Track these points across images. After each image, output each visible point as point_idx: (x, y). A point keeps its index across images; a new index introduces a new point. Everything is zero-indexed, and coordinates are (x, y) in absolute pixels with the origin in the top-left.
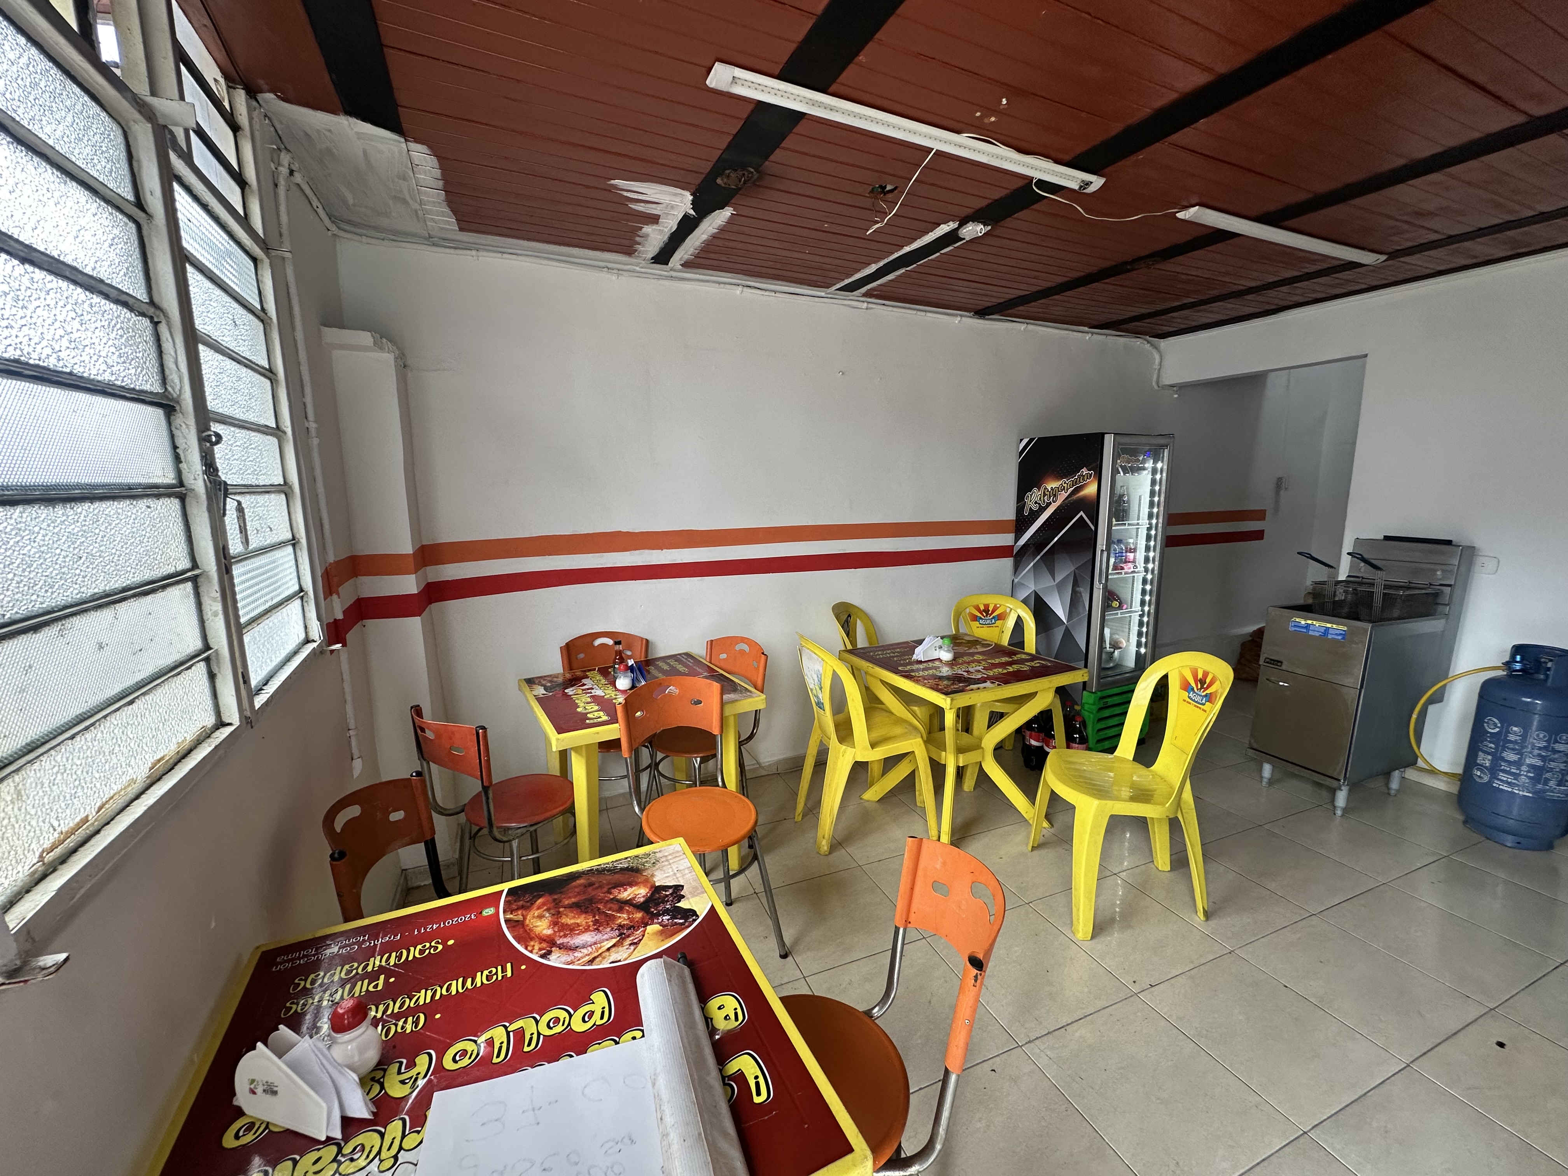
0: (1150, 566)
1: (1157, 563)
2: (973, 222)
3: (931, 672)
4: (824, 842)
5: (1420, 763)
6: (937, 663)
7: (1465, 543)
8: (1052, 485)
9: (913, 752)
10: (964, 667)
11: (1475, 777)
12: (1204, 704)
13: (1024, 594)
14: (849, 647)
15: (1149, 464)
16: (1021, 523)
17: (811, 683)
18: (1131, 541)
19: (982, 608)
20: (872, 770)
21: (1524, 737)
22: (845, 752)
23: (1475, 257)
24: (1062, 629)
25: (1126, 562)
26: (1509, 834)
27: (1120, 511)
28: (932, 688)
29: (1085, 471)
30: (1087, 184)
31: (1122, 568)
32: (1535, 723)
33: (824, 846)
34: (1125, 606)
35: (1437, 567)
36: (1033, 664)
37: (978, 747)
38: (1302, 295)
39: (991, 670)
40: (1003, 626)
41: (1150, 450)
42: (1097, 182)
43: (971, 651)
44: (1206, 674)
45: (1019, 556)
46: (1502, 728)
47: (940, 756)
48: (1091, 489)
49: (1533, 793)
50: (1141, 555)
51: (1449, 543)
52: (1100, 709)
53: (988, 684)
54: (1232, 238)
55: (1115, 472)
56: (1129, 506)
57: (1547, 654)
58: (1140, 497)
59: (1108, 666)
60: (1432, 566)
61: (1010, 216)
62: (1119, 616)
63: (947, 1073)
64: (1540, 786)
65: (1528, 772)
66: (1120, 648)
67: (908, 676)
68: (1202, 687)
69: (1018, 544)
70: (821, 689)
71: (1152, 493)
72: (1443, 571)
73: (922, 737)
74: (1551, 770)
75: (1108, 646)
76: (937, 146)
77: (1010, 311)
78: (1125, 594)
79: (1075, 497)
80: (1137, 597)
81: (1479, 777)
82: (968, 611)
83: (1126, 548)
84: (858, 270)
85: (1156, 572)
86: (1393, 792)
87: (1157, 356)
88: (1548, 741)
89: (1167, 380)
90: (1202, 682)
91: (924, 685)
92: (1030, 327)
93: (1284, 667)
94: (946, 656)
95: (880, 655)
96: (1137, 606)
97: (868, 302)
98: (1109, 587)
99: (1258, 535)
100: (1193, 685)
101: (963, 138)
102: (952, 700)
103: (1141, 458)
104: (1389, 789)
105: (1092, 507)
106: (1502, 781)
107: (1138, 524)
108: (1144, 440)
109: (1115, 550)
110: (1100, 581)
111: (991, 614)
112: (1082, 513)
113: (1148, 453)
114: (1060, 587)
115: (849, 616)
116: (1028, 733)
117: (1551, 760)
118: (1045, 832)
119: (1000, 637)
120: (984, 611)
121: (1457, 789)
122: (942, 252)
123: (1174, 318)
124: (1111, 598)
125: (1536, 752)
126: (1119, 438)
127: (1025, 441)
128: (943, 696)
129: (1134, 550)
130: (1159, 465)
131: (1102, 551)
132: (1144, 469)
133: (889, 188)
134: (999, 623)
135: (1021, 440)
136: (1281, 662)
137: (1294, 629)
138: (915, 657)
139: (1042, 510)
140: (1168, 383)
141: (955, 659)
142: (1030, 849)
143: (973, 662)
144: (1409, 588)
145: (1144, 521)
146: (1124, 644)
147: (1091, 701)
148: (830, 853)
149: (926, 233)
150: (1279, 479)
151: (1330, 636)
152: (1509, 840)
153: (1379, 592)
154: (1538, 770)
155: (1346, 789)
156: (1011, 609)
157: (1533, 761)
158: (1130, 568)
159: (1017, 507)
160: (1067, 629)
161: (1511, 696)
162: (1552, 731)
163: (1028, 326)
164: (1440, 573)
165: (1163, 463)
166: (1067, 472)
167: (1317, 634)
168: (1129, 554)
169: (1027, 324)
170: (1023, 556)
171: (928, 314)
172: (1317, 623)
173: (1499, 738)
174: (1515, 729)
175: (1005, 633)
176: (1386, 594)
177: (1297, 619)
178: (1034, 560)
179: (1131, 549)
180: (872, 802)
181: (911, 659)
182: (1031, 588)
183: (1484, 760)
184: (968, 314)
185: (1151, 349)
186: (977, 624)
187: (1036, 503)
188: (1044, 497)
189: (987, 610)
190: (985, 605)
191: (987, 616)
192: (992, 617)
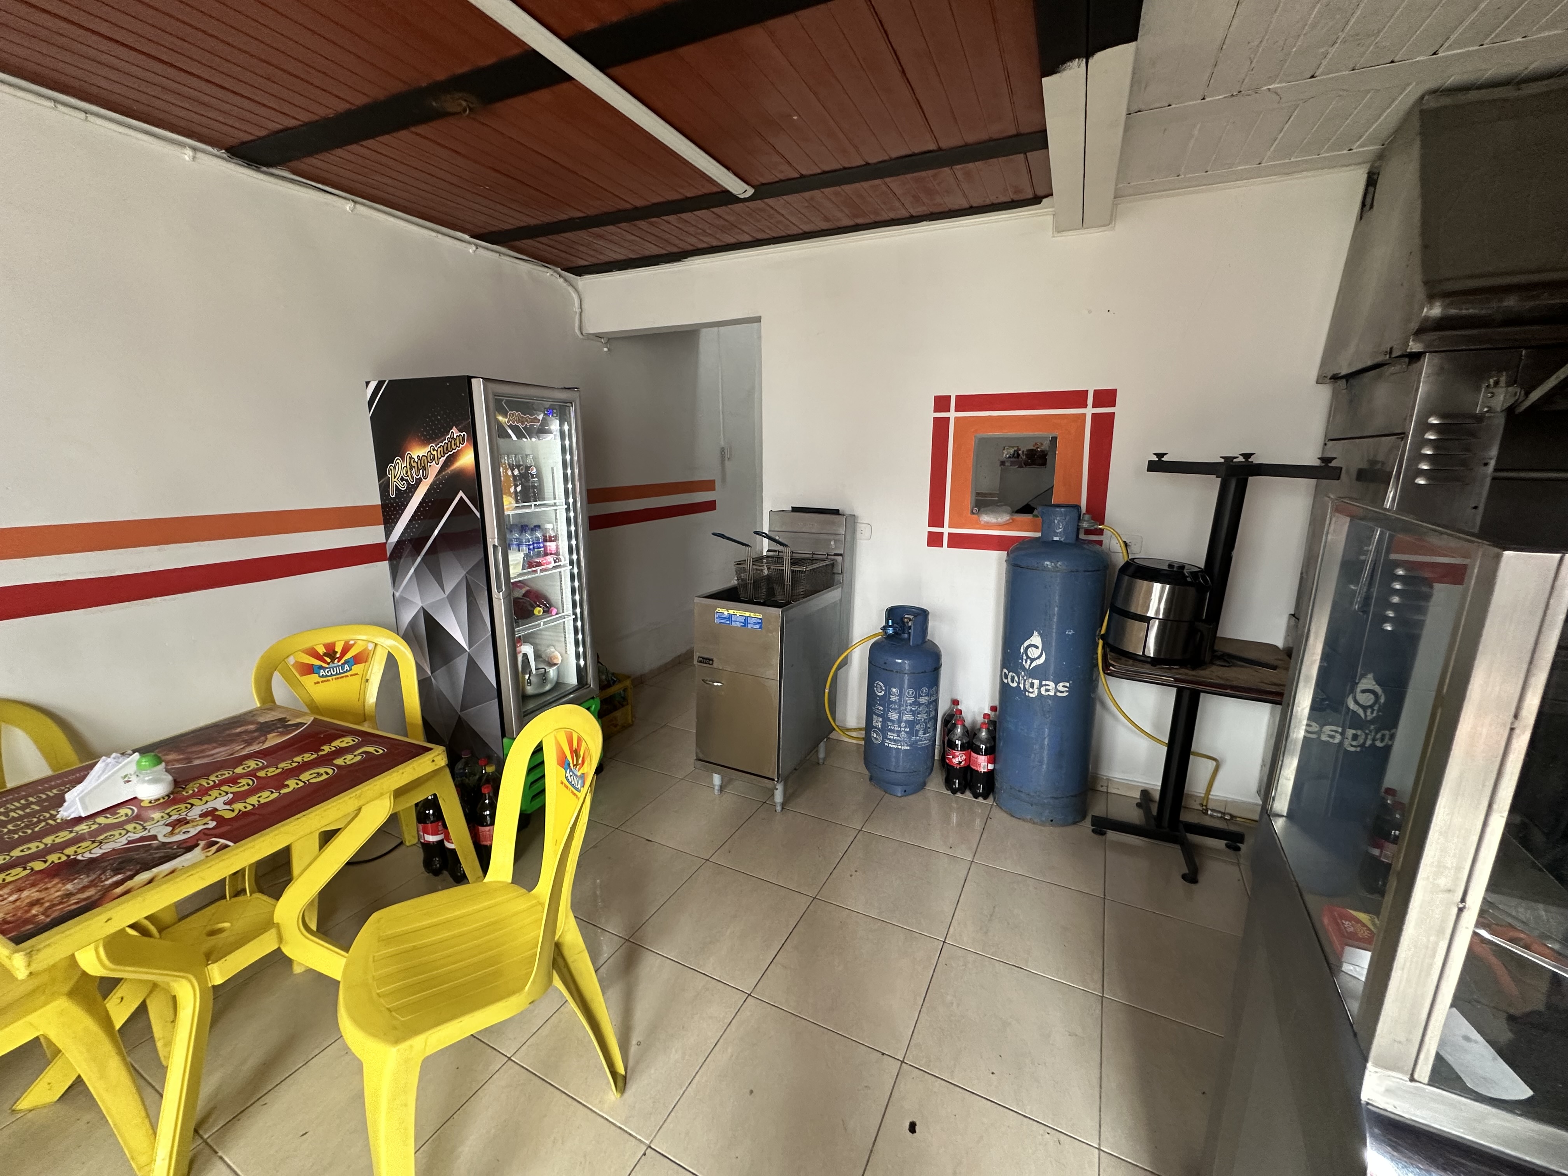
0: (575, 557)
1: (582, 553)
6: (125, 813)
7: (848, 512)
8: (418, 452)
11: (873, 739)
12: (578, 789)
13: (409, 614)
15: (555, 425)
16: (389, 509)
18: (549, 526)
19: (321, 650)
21: (900, 695)
24: (465, 657)
25: (546, 554)
26: (898, 784)
27: (530, 488)
29: (455, 431)
31: (540, 564)
32: (906, 681)
34: (554, 611)
35: (832, 537)
40: (366, 672)
41: (551, 407)
44: (580, 742)
45: (396, 559)
46: (885, 691)
48: (466, 460)
49: (910, 746)
50: (563, 544)
51: (836, 512)
54: (559, 82)
55: (498, 432)
56: (540, 481)
57: (908, 613)
58: (552, 469)
60: (826, 537)
64: (913, 738)
65: (905, 727)
66: (556, 664)
68: (577, 763)
69: (389, 540)
71: (565, 464)
72: (836, 541)
74: (919, 722)
75: (535, 667)
78: (554, 595)
79: (449, 471)
80: (567, 598)
81: (876, 738)
82: (291, 661)
83: (545, 536)
85: (583, 564)
86: (821, 761)
87: (575, 296)
88: (915, 697)
89: (592, 328)
90: (577, 754)
92: (361, 209)
93: (715, 665)
94: (150, 790)
96: (567, 610)
98: (520, 590)
99: (710, 506)
103: (541, 417)
105: (473, 485)
106: (890, 740)
107: (555, 504)
108: (537, 392)
110: (499, 589)
111: (340, 659)
112: (461, 494)
113: (549, 411)
114: (452, 598)
116: (421, 826)
117: (919, 713)
119: (362, 693)
120: (325, 654)
121: (863, 745)
125: (909, 708)
127: (373, 385)
129: (555, 539)
130: (567, 427)
131: (494, 546)
132: (549, 432)
134: (356, 668)
135: (367, 383)
136: (712, 660)
137: (719, 621)
138: (63, 812)
139: (412, 489)
140: (593, 331)
144: (812, 561)
145: (560, 499)
146: (559, 661)
150: (723, 450)
151: (749, 626)
152: (899, 791)
153: (787, 568)
154: (911, 724)
155: (780, 787)
156: (376, 645)
157: (908, 717)
158: (550, 563)
159: (380, 486)
160: (469, 655)
161: (890, 659)
162: (916, 687)
163: (358, 206)
164: (832, 543)
165: (570, 425)
166: (432, 435)
167: (739, 625)
168: (548, 544)
169: (355, 202)
170: (400, 558)
171: (91, 118)
172: (738, 613)
173: (885, 701)
174: (894, 690)
175: (370, 681)
176: (793, 571)
177: (721, 610)
178: (413, 564)
179: (550, 537)
180: (44, 1106)
181: (53, 817)
182: (418, 605)
183: (877, 722)
184: (215, 151)
185: (565, 285)
186: (315, 677)
187: (402, 479)
188: (411, 469)
189: (331, 652)
190: (326, 646)
191: (333, 661)
192: (342, 661)
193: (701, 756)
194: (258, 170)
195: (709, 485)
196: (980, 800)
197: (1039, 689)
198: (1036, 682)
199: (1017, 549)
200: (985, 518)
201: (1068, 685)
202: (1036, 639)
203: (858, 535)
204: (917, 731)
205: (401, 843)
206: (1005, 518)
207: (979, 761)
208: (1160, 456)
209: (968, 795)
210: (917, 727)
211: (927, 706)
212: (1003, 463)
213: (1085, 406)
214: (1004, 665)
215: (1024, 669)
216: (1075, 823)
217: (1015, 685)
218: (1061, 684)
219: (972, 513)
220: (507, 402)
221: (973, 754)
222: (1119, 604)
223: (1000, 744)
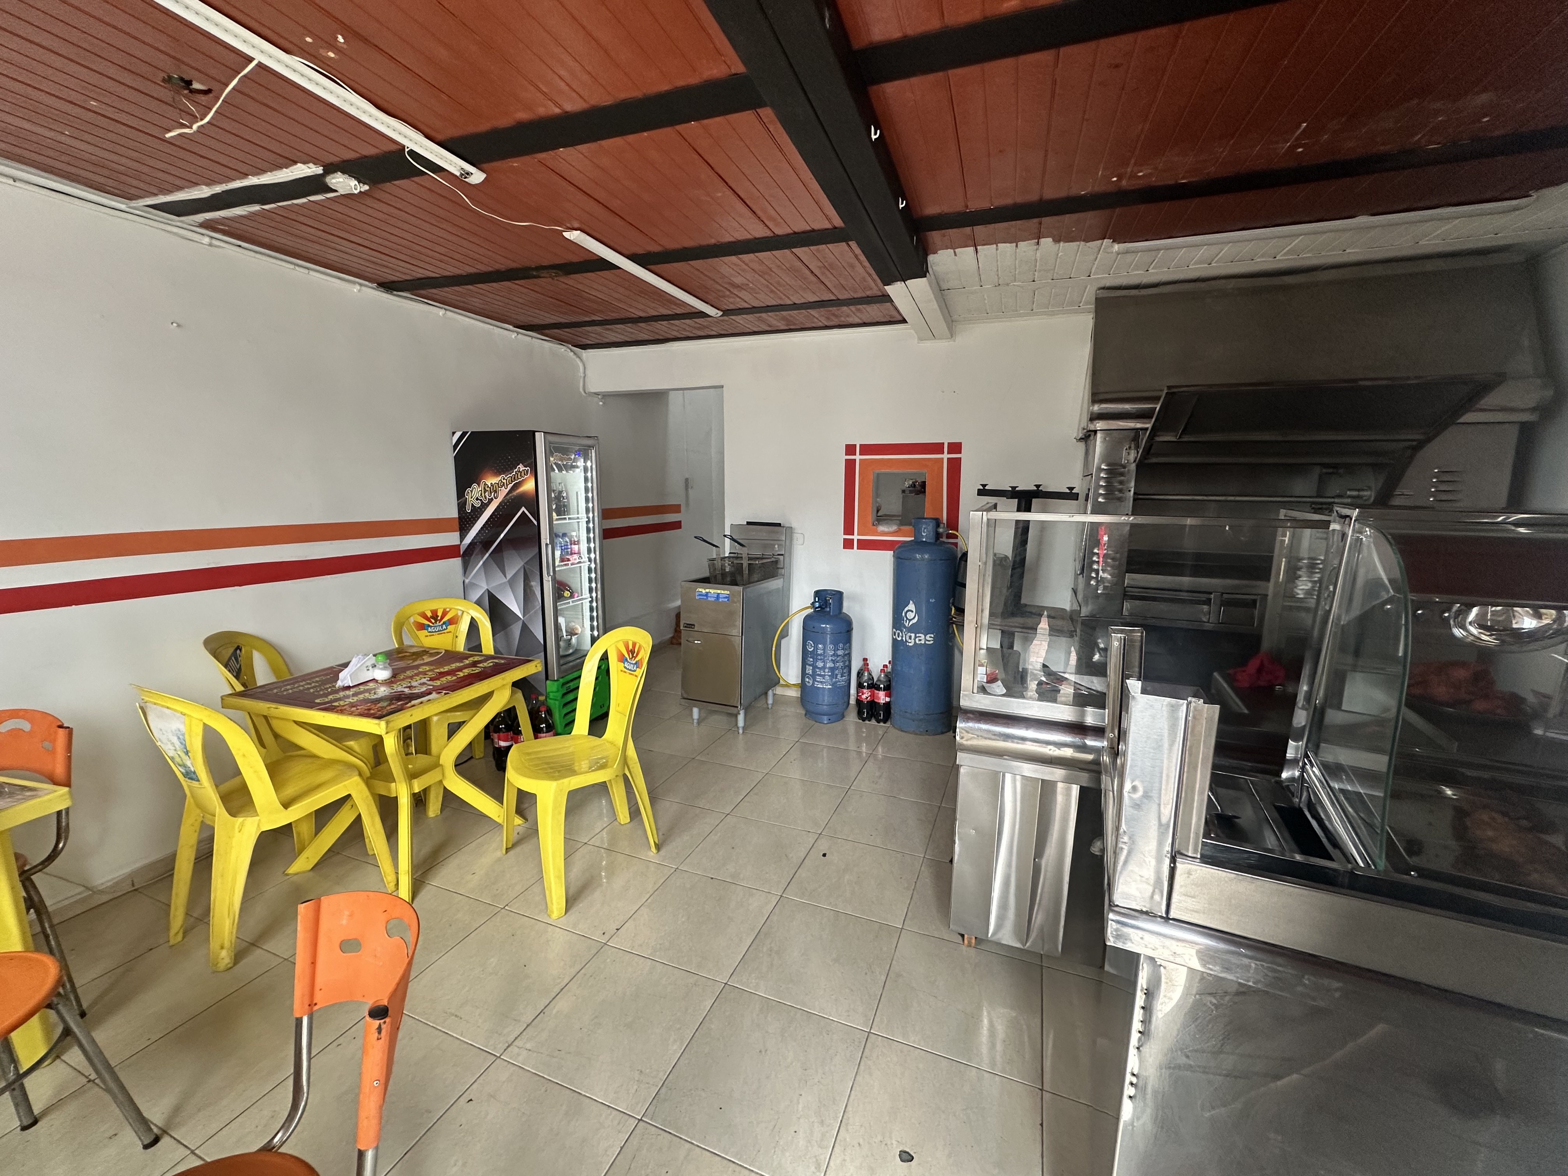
0: (592, 556)
1: (598, 553)
2: (343, 172)
3: (361, 697)
4: (224, 953)
5: (782, 682)
6: (372, 685)
7: (787, 524)
8: (491, 481)
9: (349, 796)
10: (405, 683)
11: (806, 683)
12: (635, 671)
13: (476, 595)
14: (239, 688)
15: (581, 463)
16: (465, 521)
17: (170, 748)
18: (574, 534)
19: (429, 614)
20: (299, 834)
21: (824, 650)
22: (242, 824)
23: (770, 326)
24: (520, 624)
25: (572, 554)
26: (824, 715)
27: (561, 506)
28: (362, 715)
29: (521, 467)
30: (468, 174)
31: (569, 560)
32: (828, 640)
33: (225, 957)
34: (576, 595)
35: (776, 542)
36: (485, 664)
37: (436, 765)
38: (678, 331)
39: (438, 679)
40: (456, 630)
41: (579, 450)
42: (477, 177)
43: (416, 663)
44: (634, 645)
45: (468, 555)
46: (814, 647)
47: (389, 790)
48: (529, 486)
49: (832, 686)
50: (584, 546)
51: (779, 525)
52: (564, 694)
53: (434, 695)
54: (615, 269)
55: (549, 469)
56: (568, 501)
57: (829, 594)
58: (577, 493)
59: (567, 653)
60: (772, 542)
61: (389, 181)
62: (571, 604)
63: (361, 1155)
64: (834, 680)
65: (828, 672)
66: (576, 634)
67: (329, 708)
68: (633, 657)
69: (463, 543)
70: (187, 753)
71: (587, 490)
72: (778, 545)
73: (360, 775)
74: (837, 669)
75: (565, 634)
76: (259, 58)
77: (423, 292)
78: (574, 583)
79: (515, 493)
80: (586, 585)
81: (808, 682)
82: (412, 620)
83: (571, 541)
84: (180, 188)
85: (598, 561)
86: (770, 706)
87: (581, 365)
88: (834, 650)
89: (593, 388)
90: (633, 652)
91: (351, 714)
92: (449, 314)
93: (696, 629)
94: (382, 674)
95: (290, 690)
96: (586, 594)
97: (212, 237)
98: (558, 577)
99: (677, 525)
100: (627, 656)
101: (294, 61)
102: (387, 723)
103: (573, 457)
104: (768, 704)
105: (533, 503)
106: (818, 681)
107: (578, 518)
108: (572, 440)
109: (560, 543)
110: (548, 573)
111: (440, 620)
112: (523, 509)
113: (578, 453)
114: (512, 583)
115: (239, 648)
116: (496, 735)
117: (837, 662)
118: (520, 829)
119: (454, 643)
120: (432, 617)
121: (800, 693)
122: (313, 198)
123: (588, 332)
124: (561, 589)
125: (830, 658)
126: (551, 438)
127: (458, 435)
128: (376, 721)
129: (577, 543)
130: (589, 464)
131: (547, 545)
132: (577, 467)
133: (196, 86)
134: (450, 628)
135: (454, 433)
136: (694, 625)
137: (699, 597)
138: (339, 684)
139: (484, 506)
140: (592, 391)
141: (394, 676)
142: (504, 852)
143: (417, 675)
144: (762, 559)
145: (583, 514)
146: (579, 631)
147: (554, 689)
148: (235, 963)
149: (280, 167)
150: (687, 480)
151: (720, 600)
152: (825, 719)
153: (745, 563)
154: (832, 670)
155: (742, 713)
156: (463, 612)
157: (829, 665)
158: (575, 559)
159: (458, 504)
160: (524, 623)
161: (816, 624)
162: (835, 643)
163: (447, 312)
164: (776, 546)
165: (591, 462)
166: (504, 468)
167: (713, 599)
168: (573, 546)
169: (446, 309)
170: (471, 555)
171: (311, 273)
172: (712, 591)
173: (814, 654)
174: (820, 646)
175: (459, 637)
176: (749, 564)
177: (700, 590)
178: (482, 558)
179: (575, 541)
180: (304, 872)
181: (334, 686)
182: (483, 588)
183: (809, 670)
184: (370, 284)
185: (574, 357)
186: (425, 632)
187: (477, 499)
188: (485, 493)
189: (435, 616)
190: (432, 611)
191: (436, 622)
192: (442, 622)
193: (685, 696)
194: (391, 294)
195: (676, 509)
196: (882, 724)
197: (915, 639)
198: (913, 635)
199: (900, 547)
200: (881, 528)
201: (932, 636)
202: (911, 606)
203: (795, 542)
204: (837, 675)
205: (472, 757)
206: (894, 528)
207: (880, 695)
208: (984, 486)
209: (873, 722)
210: (837, 672)
211: (843, 657)
212: (903, 491)
213: (943, 453)
214: (894, 627)
215: (905, 627)
216: (943, 733)
217: (900, 639)
218: (929, 635)
219: (874, 525)
220: (554, 447)
221: (876, 692)
222: (960, 580)
223: (893, 684)
